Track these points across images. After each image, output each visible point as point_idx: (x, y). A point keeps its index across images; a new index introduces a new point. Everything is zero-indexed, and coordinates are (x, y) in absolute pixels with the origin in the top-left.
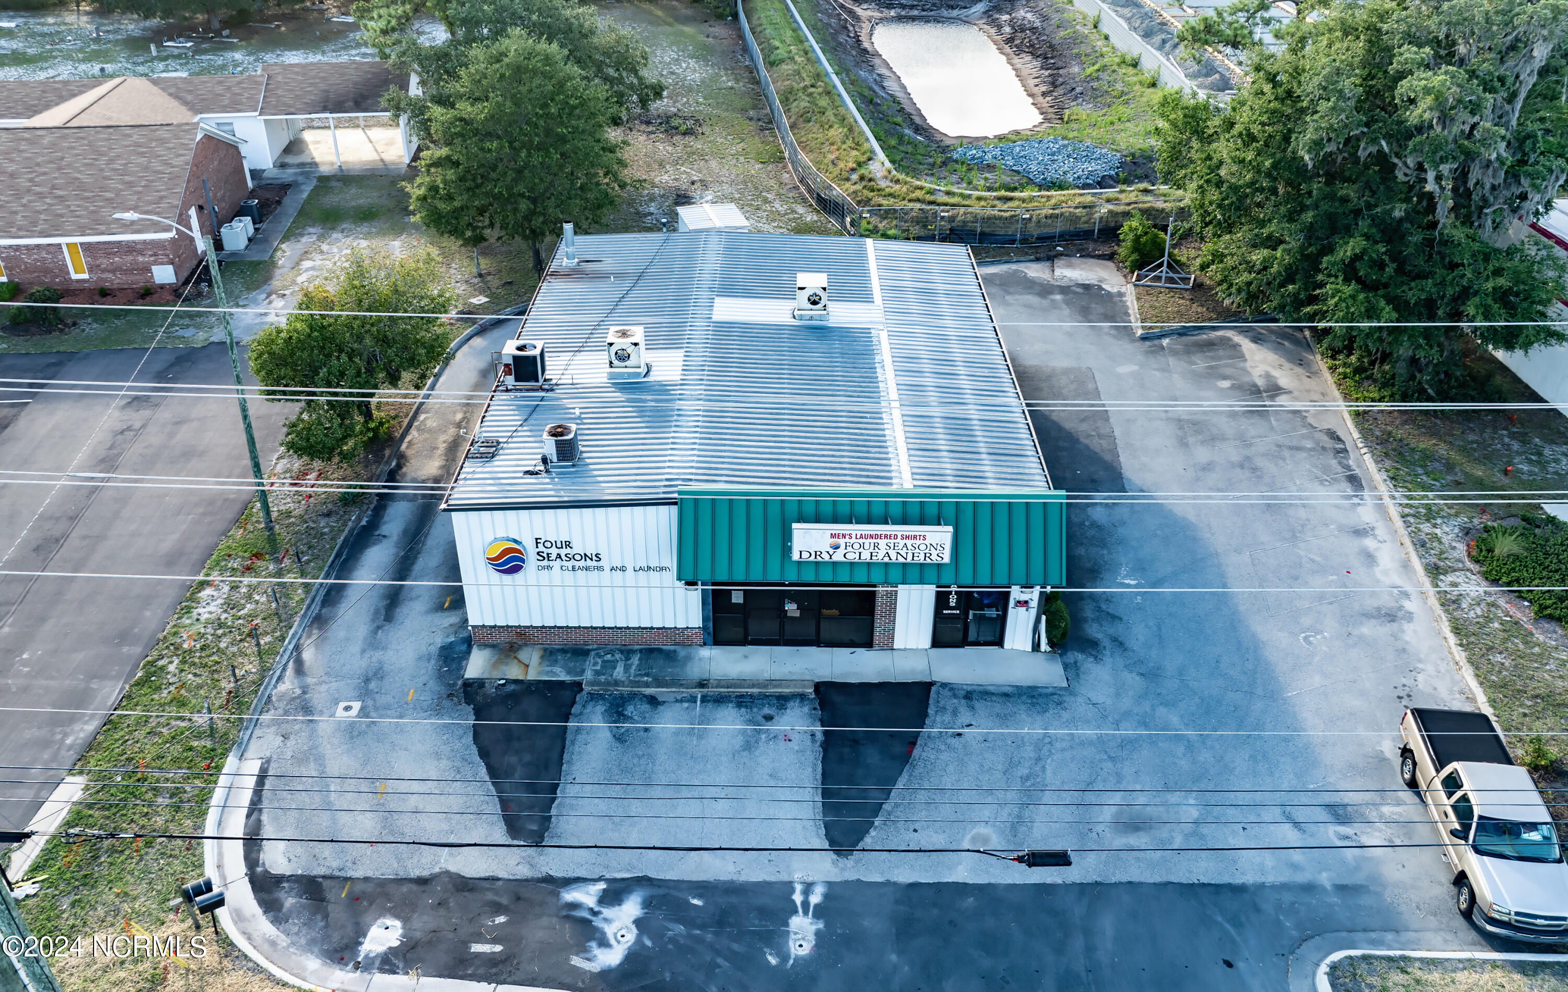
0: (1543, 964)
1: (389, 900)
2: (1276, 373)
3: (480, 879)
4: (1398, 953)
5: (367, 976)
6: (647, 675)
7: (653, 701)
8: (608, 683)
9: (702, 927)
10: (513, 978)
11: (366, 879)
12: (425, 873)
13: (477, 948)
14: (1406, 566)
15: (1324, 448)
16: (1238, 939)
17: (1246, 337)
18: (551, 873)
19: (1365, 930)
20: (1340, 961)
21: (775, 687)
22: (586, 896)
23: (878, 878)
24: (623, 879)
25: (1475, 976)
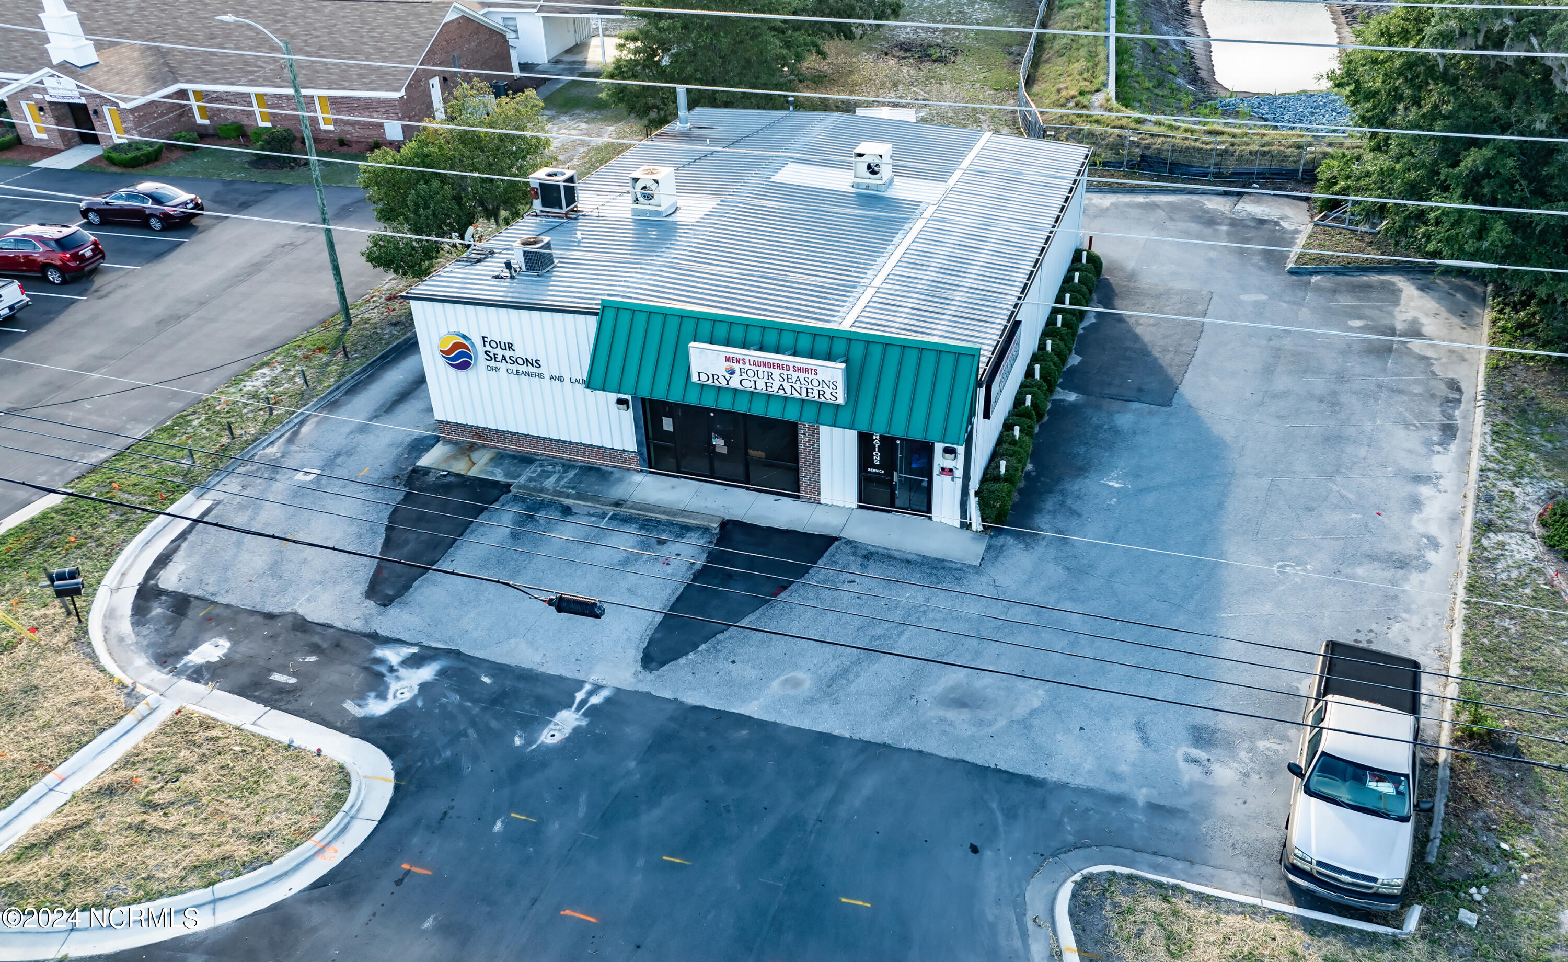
0: (1343, 929)
1: (233, 626)
2: (1424, 320)
3: (318, 624)
4: (1172, 881)
5: (175, 679)
6: (573, 488)
7: (567, 511)
8: (535, 489)
9: (475, 701)
10: (289, 707)
11: (228, 606)
12: (276, 610)
13: (277, 677)
14: (1455, 518)
15: (1433, 396)
16: (1001, 829)
17: (1413, 284)
18: (379, 631)
19: (1155, 853)
20: (1099, 874)
21: (684, 517)
22: (393, 655)
23: (668, 695)
24: (436, 649)
25: (1248, 922)
